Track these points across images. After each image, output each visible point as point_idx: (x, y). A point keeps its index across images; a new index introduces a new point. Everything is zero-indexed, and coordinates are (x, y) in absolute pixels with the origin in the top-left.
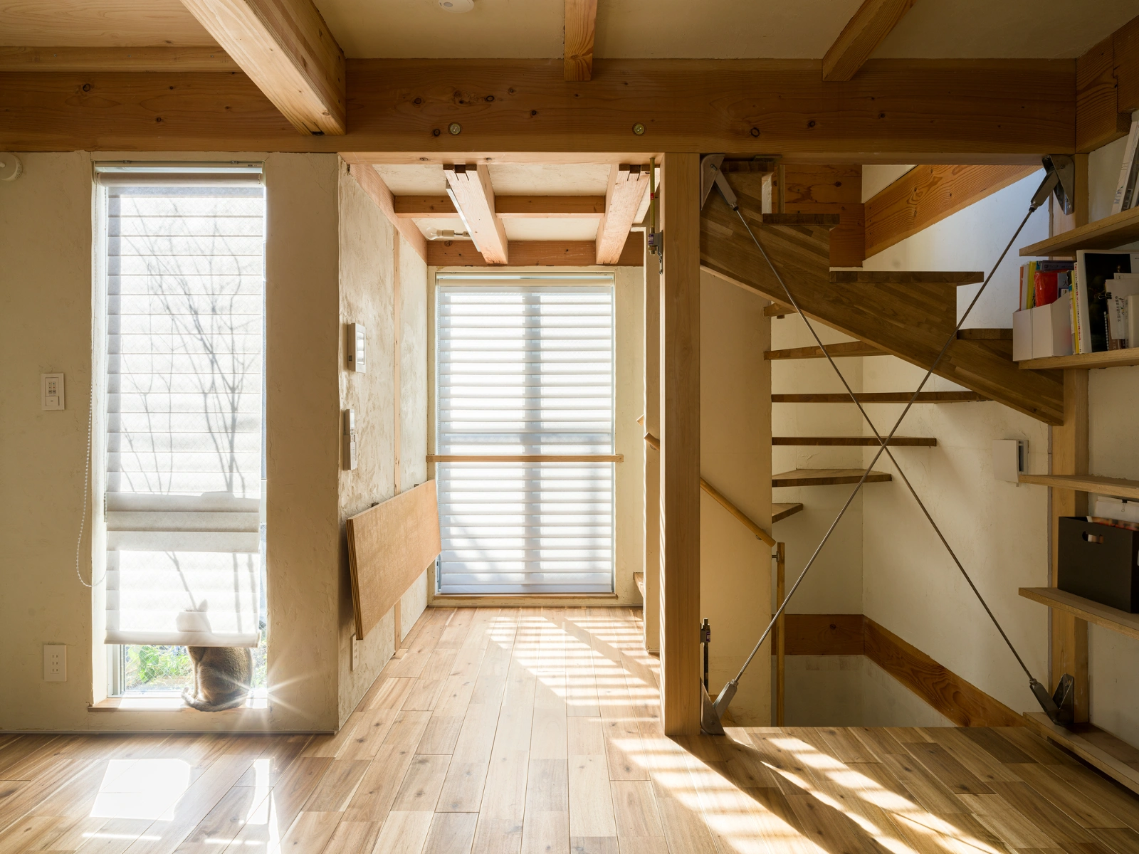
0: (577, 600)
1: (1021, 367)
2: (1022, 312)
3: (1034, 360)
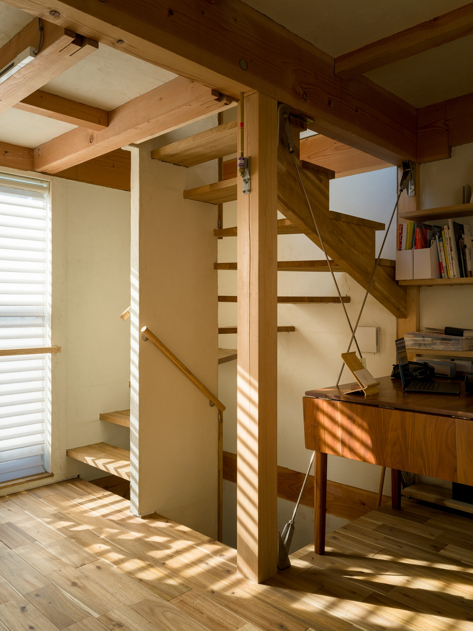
0: (16, 486)
1: (400, 284)
2: (404, 252)
3: (413, 280)
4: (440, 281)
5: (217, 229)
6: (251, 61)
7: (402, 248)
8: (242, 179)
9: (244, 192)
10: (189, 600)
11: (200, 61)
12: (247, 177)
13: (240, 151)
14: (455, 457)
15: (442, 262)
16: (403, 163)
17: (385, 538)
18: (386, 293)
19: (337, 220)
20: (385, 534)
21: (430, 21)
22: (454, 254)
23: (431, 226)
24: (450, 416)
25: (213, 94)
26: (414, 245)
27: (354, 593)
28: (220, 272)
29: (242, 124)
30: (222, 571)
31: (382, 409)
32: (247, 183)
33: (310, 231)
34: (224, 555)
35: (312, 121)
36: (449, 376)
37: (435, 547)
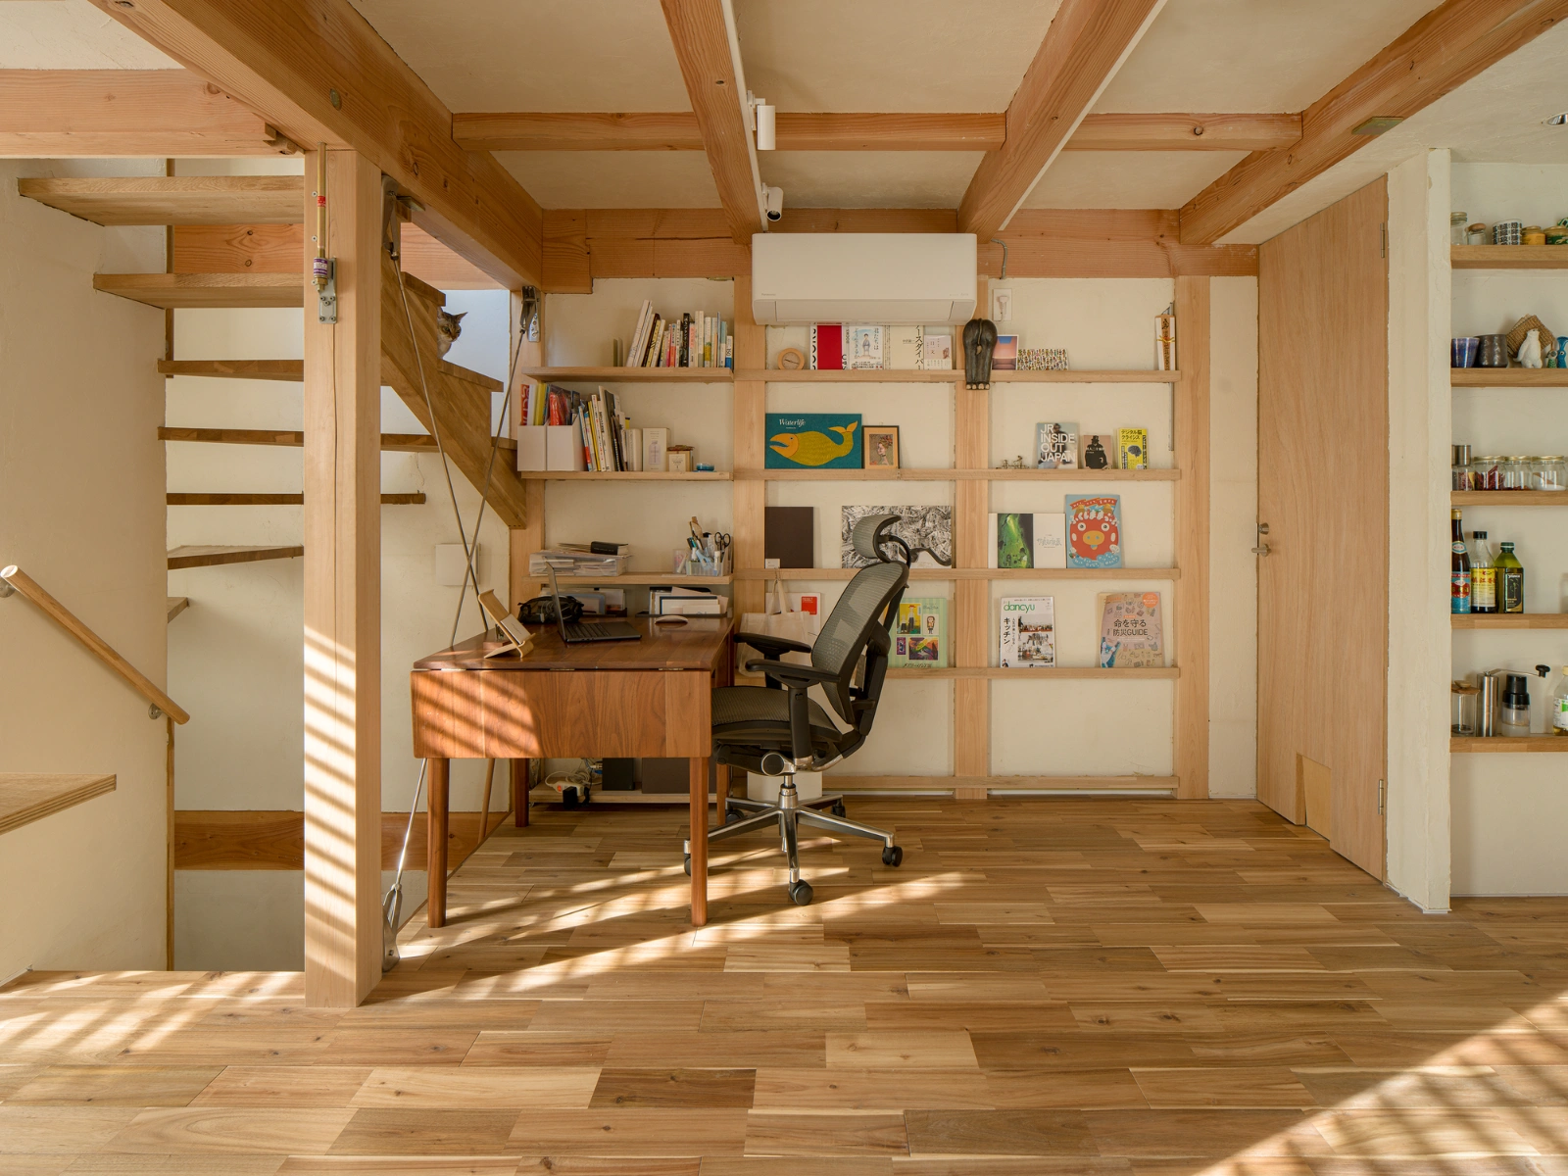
1: (523, 476)
2: (529, 427)
3: (546, 472)
4: (585, 475)
5: (164, 359)
6: (347, 94)
7: (528, 422)
8: (318, 296)
9: (323, 319)
10: (233, 1085)
11: (274, 81)
12: (330, 293)
13: (319, 247)
14: (664, 724)
15: (588, 448)
16: (524, 288)
17: (526, 871)
18: (503, 491)
19: (446, 374)
20: (526, 866)
21: (612, 115)
22: (606, 436)
23: (569, 392)
24: (656, 670)
25: (267, 132)
26: (547, 417)
27: (522, 959)
28: (171, 446)
29: (323, 200)
30: (271, 1016)
31: (557, 673)
32: (330, 304)
33: (411, 391)
34: (258, 990)
35: (420, 209)
36: (598, 613)
37: (600, 861)
